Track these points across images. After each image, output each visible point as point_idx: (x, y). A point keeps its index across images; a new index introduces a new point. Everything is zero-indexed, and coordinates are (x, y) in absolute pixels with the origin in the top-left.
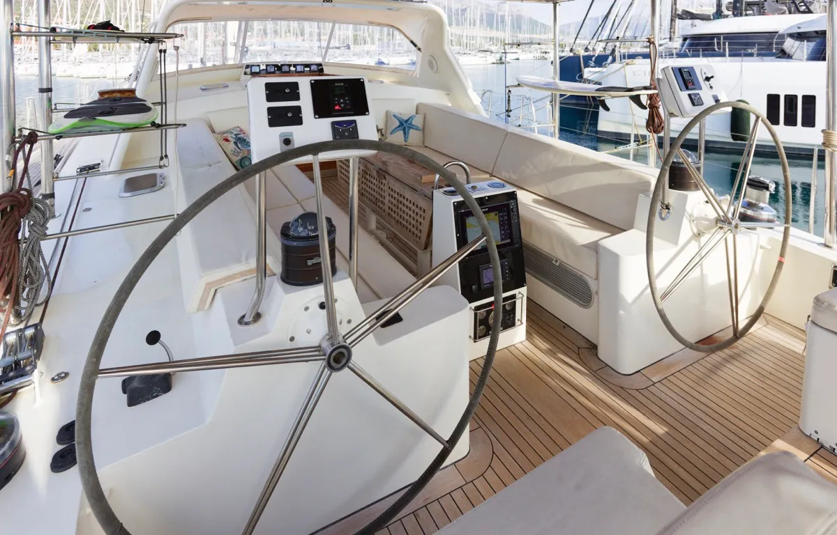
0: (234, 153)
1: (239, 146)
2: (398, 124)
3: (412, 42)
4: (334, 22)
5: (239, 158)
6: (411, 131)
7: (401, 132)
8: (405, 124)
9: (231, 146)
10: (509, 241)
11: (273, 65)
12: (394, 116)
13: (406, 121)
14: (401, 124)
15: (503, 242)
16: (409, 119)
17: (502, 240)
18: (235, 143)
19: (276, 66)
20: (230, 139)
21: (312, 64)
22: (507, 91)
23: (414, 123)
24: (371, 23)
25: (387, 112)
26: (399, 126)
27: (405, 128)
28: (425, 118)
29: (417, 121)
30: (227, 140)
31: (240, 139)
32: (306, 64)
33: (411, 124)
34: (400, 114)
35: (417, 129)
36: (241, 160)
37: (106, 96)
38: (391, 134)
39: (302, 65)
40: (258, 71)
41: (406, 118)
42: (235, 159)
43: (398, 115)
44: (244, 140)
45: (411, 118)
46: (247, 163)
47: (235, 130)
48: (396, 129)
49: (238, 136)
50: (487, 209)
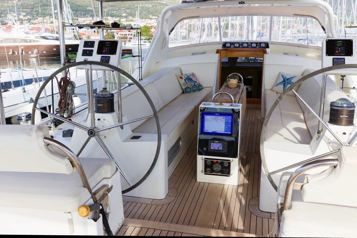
0: (184, 85)
1: (187, 81)
2: (282, 80)
6: (289, 85)
7: (282, 86)
8: (286, 81)
9: (182, 81)
10: (230, 133)
11: (238, 43)
12: (282, 75)
13: (288, 79)
14: (284, 81)
15: (226, 133)
16: (290, 78)
17: (225, 131)
18: (185, 80)
20: (183, 77)
21: (261, 43)
23: (292, 80)
24: (296, 15)
25: (280, 73)
26: (282, 82)
27: (285, 83)
30: (181, 78)
31: (189, 78)
33: (290, 81)
34: (287, 74)
36: (186, 88)
38: (277, 85)
39: (255, 43)
40: (229, 45)
41: (288, 77)
42: (184, 87)
43: (285, 75)
44: (191, 79)
45: (292, 78)
46: (189, 90)
47: (190, 74)
48: (280, 83)
49: (189, 77)
50: (218, 114)
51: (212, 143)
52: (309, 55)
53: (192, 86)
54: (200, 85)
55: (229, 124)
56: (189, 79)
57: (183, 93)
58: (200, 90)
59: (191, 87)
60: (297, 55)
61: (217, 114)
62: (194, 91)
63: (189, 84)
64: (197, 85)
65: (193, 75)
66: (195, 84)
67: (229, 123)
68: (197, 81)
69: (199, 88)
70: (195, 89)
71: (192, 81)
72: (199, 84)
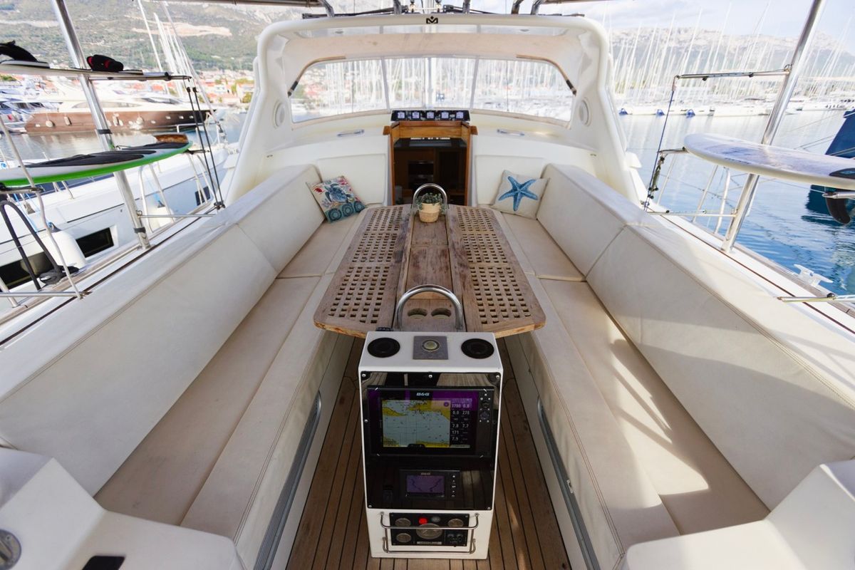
0: (326, 204)
1: (331, 196)
2: (510, 188)
3: (568, 83)
4: (477, 58)
5: (329, 209)
6: (524, 198)
7: (512, 199)
8: (518, 189)
9: (322, 197)
10: (467, 447)
11: (418, 111)
12: (509, 178)
13: (521, 186)
14: (514, 189)
15: (453, 446)
16: (526, 183)
17: (452, 442)
18: (327, 194)
19: (421, 112)
20: (323, 189)
21: (458, 111)
22: (659, 159)
23: (530, 189)
24: (521, 57)
25: (503, 174)
26: (511, 191)
27: (517, 194)
28: (546, 185)
29: (534, 189)
30: (319, 190)
31: (335, 189)
32: (451, 111)
33: (526, 190)
34: (518, 176)
35: (532, 196)
36: (330, 212)
37: (162, 140)
38: (501, 199)
39: (447, 111)
40: (404, 117)
41: (521, 183)
42: (326, 210)
43: (515, 178)
44: (340, 191)
45: (528, 183)
46: (336, 215)
47: (336, 180)
48: (507, 194)
49: (335, 187)
50: (428, 394)
51: (410, 478)
52: (538, 133)
53: (341, 206)
54: (358, 202)
55: (466, 423)
56: (334, 191)
57: (325, 220)
58: (359, 212)
59: (340, 208)
60: (522, 135)
61: (423, 394)
62: (348, 215)
63: (337, 202)
64: (353, 203)
65: (343, 181)
66: (347, 202)
67: (466, 419)
68: (352, 194)
69: (356, 207)
70: (348, 211)
71: (342, 194)
72: (355, 200)
